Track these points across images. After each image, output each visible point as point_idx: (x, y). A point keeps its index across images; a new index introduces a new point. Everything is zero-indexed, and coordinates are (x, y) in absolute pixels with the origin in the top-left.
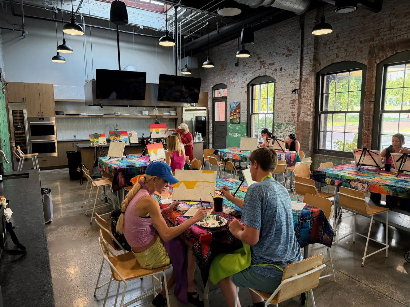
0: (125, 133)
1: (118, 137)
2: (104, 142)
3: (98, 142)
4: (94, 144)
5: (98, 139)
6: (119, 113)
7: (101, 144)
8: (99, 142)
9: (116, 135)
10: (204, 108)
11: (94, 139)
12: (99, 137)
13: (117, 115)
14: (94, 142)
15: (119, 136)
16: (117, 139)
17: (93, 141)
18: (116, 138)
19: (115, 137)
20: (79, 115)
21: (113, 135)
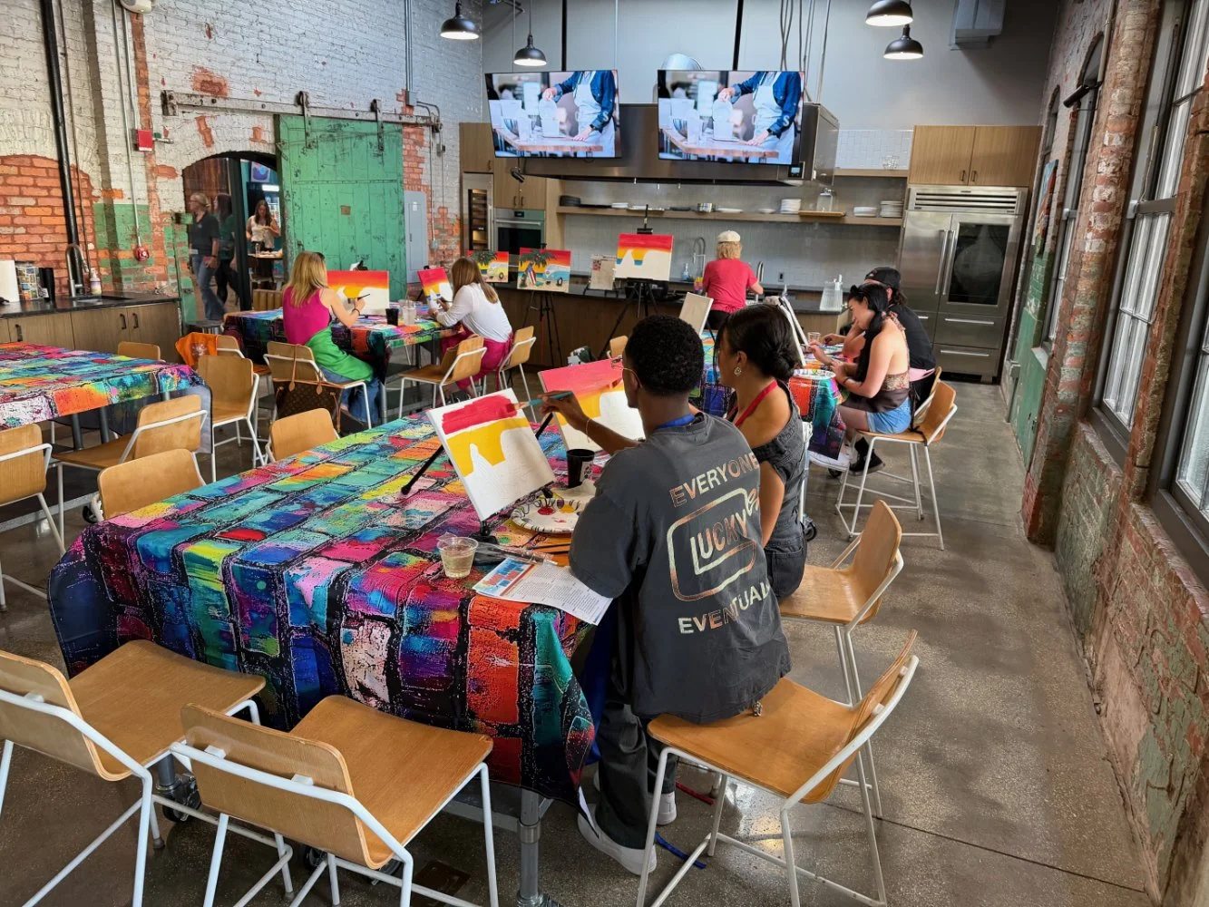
0: (563, 256)
2: (501, 276)
6: (710, 206)
7: (491, 277)
10: (1012, 191)
12: (489, 260)
13: (704, 213)
15: (544, 263)
19: (531, 265)
20: (609, 207)
21: (529, 259)
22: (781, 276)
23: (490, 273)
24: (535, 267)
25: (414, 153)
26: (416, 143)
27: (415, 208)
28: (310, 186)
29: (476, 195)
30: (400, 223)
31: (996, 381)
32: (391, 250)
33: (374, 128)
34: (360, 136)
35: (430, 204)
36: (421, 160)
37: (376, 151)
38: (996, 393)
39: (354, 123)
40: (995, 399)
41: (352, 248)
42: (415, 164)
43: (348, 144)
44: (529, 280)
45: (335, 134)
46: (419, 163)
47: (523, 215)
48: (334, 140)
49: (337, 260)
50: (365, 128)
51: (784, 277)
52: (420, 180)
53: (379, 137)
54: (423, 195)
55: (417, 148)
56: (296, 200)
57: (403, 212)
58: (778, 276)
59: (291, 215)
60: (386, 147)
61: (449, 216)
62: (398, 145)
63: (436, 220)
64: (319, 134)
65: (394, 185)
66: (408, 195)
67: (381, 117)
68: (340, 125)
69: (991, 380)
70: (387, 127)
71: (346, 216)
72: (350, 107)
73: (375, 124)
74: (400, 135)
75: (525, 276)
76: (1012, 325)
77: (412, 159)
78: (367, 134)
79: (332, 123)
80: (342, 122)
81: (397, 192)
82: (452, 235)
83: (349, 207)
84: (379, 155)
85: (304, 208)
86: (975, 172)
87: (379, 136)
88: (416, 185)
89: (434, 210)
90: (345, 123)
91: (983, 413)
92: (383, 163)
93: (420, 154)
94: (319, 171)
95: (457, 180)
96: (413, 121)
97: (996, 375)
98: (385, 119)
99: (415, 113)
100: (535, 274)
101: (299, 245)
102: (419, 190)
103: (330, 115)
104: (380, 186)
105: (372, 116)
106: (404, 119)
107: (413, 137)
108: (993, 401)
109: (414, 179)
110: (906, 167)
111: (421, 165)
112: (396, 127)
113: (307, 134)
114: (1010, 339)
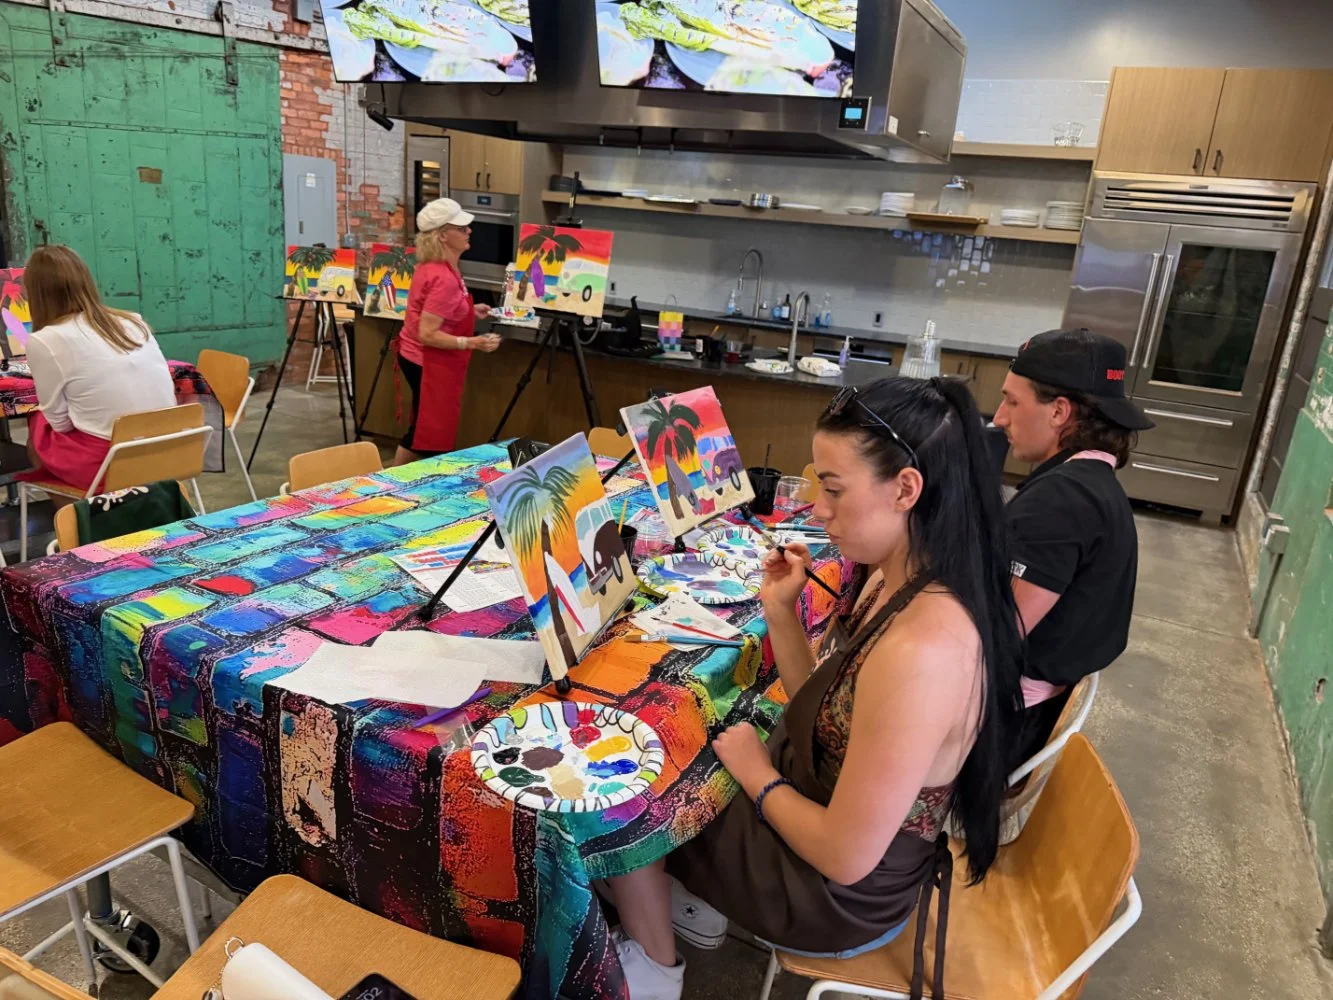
1: (406, 274)
2: (341, 291)
3: (313, 282)
4: (297, 290)
5: (318, 269)
6: (769, 197)
7: (324, 293)
8: (320, 283)
9: (397, 267)
11: (301, 267)
12: (323, 262)
13: (759, 209)
14: (299, 280)
16: (396, 286)
17: (296, 275)
18: (393, 277)
19: (389, 274)
20: (619, 195)
21: (386, 264)
22: (878, 318)
23: (322, 285)
24: (395, 278)
25: (310, 98)
26: (313, 82)
27: (311, 181)
28: (65, 130)
29: (428, 170)
30: (274, 204)
31: (1229, 522)
32: (251, 244)
33: (218, 47)
34: (186, 57)
35: (343, 179)
36: (327, 110)
37: (221, 84)
38: (1227, 551)
39: (171, 33)
40: (1226, 568)
41: (165, 237)
42: (311, 115)
43: (155, 68)
44: (383, 298)
45: (125, 49)
46: (321, 113)
47: (489, 203)
48: (121, 57)
49: (130, 255)
50: (194, 44)
51: (882, 319)
52: (323, 141)
53: (228, 63)
54: (330, 166)
55: (318, 90)
56: (31, 148)
57: (280, 186)
58: (874, 317)
59: (19, 174)
60: (242, 79)
61: (380, 199)
62: (270, 80)
63: (355, 204)
64: (86, 44)
65: (263, 143)
66: (293, 163)
67: (230, 30)
68: (136, 35)
69: (1218, 519)
70: (242, 49)
71: (153, 186)
72: (167, 8)
73: (221, 40)
74: (276, 65)
75: (377, 293)
76: (1268, 428)
77: (307, 107)
78: (198, 56)
79: (118, 28)
80: (140, 29)
81: (267, 154)
82: (388, 228)
83: (160, 171)
84: (226, 92)
85: (51, 165)
86: (1219, 153)
87: (228, 60)
88: (316, 147)
89: (354, 189)
90: (150, 31)
91: (1203, 605)
92: (236, 106)
93: (323, 100)
94: (87, 107)
95: (402, 145)
96: (306, 45)
97: (1228, 513)
98: (242, 34)
99: (311, 34)
100: (394, 290)
101: (39, 226)
102: (321, 155)
103: (116, 15)
104: (229, 144)
105: (215, 28)
106: (285, 40)
107: (309, 71)
108: (1221, 573)
109: (309, 139)
110: (1094, 145)
111: (324, 118)
112: (266, 50)
113: (56, 42)
114: (1260, 455)
